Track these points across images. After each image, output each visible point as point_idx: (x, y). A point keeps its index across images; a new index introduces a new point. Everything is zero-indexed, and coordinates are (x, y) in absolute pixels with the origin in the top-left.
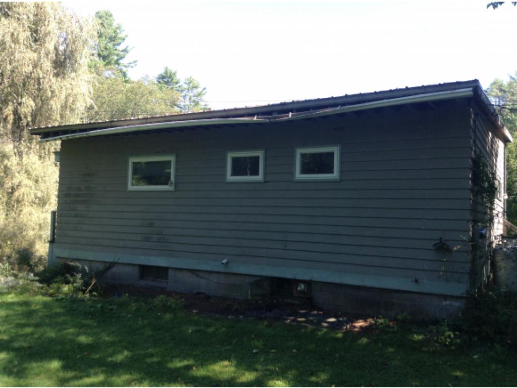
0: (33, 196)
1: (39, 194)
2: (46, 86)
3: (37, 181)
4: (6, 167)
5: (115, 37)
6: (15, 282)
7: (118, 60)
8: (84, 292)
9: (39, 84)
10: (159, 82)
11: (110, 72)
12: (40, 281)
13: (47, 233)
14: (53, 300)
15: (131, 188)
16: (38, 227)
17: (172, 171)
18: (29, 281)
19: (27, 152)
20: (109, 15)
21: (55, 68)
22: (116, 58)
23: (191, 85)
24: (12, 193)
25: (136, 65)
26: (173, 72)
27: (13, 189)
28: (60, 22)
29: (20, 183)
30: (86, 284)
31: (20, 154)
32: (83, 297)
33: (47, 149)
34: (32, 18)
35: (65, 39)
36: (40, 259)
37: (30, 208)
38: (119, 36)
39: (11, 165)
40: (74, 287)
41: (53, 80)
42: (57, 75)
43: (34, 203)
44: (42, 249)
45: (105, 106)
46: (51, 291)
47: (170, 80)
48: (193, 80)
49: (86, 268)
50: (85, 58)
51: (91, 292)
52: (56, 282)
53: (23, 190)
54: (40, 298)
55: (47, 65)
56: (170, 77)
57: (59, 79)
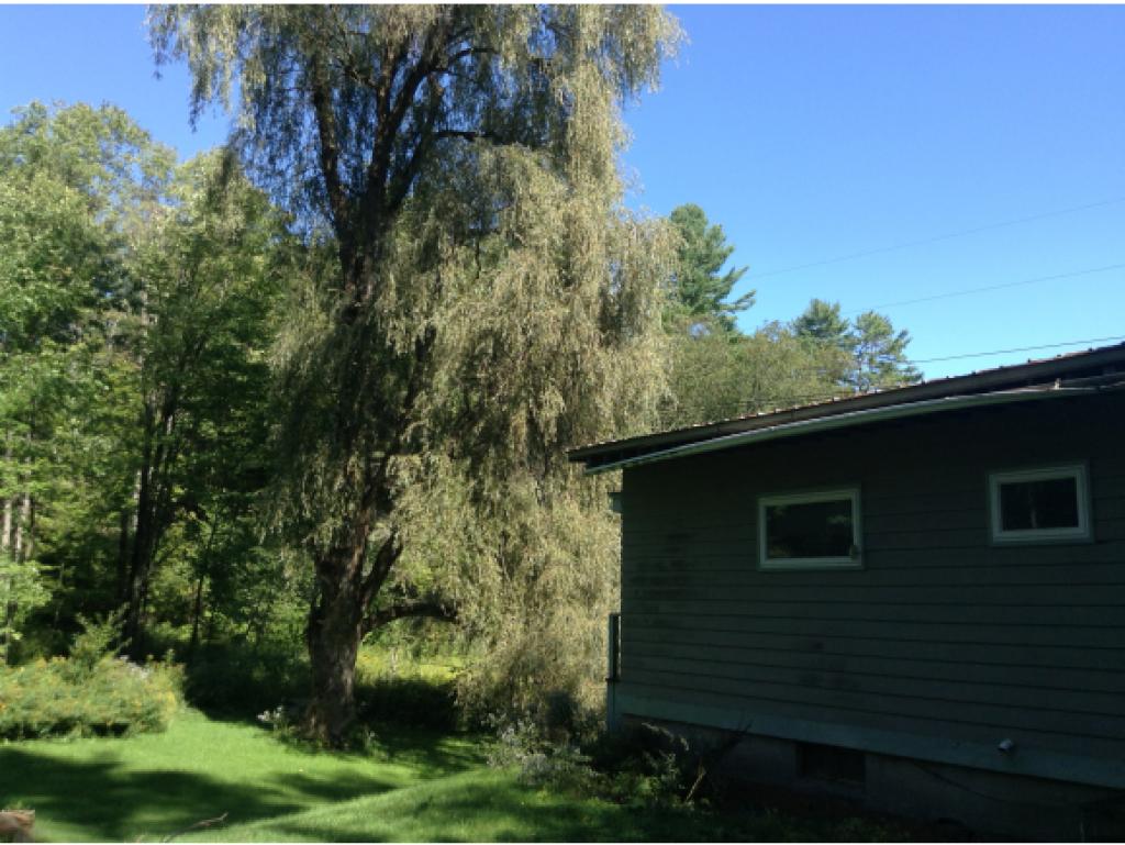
0: (572, 584)
1: (583, 580)
2: (587, 366)
3: (577, 554)
4: (523, 526)
5: (707, 256)
6: (548, 766)
7: (716, 299)
8: (683, 795)
9: (575, 365)
10: (801, 334)
11: (699, 326)
12: (595, 766)
13: (602, 661)
14: (623, 809)
15: (766, 563)
16: (583, 648)
17: (856, 520)
18: (573, 765)
19: (559, 495)
20: (695, 215)
21: (603, 330)
22: (712, 296)
23: (872, 331)
24: (535, 578)
25: (752, 303)
26: (832, 307)
27: (537, 572)
28: (610, 241)
29: (548, 558)
30: (687, 778)
31: (546, 502)
32: (681, 806)
33: (594, 489)
34: (559, 242)
35: (620, 273)
36: (592, 717)
37: (569, 609)
38: (717, 251)
39: (533, 523)
40: (663, 783)
41: (599, 354)
42: (605, 343)
43: (573, 597)
44: (592, 694)
45: (694, 393)
46: (616, 789)
47: (824, 326)
48: (876, 318)
49: (683, 741)
50: (656, 302)
51: (697, 797)
52: (626, 770)
53: (554, 571)
54: (594, 803)
55: (589, 327)
56: (825, 319)
57: (610, 350)
